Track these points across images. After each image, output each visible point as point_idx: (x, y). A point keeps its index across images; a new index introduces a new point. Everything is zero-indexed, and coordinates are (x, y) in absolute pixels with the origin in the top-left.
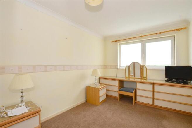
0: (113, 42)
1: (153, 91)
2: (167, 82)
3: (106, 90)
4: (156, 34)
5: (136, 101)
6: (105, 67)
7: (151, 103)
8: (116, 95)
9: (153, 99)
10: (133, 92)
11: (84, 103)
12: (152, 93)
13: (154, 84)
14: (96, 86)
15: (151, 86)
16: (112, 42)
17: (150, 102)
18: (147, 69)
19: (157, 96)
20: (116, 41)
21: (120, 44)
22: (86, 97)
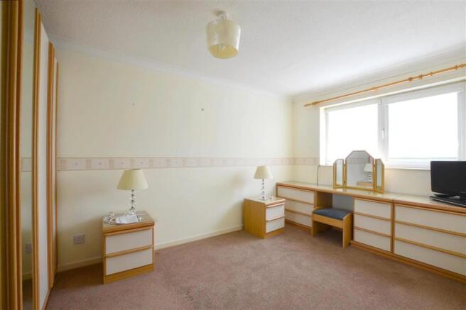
0: (308, 105)
1: (393, 221)
2: (434, 200)
3: (286, 210)
4: (410, 79)
5: (352, 242)
6: (293, 161)
7: (388, 249)
8: (308, 223)
9: (392, 238)
10: (342, 220)
11: (238, 231)
12: (389, 225)
13: (394, 203)
14: (264, 200)
15: (388, 208)
16: (306, 106)
17: (384, 245)
18: (385, 167)
19: (400, 232)
20: (315, 103)
21: (326, 109)
22: (243, 221)
